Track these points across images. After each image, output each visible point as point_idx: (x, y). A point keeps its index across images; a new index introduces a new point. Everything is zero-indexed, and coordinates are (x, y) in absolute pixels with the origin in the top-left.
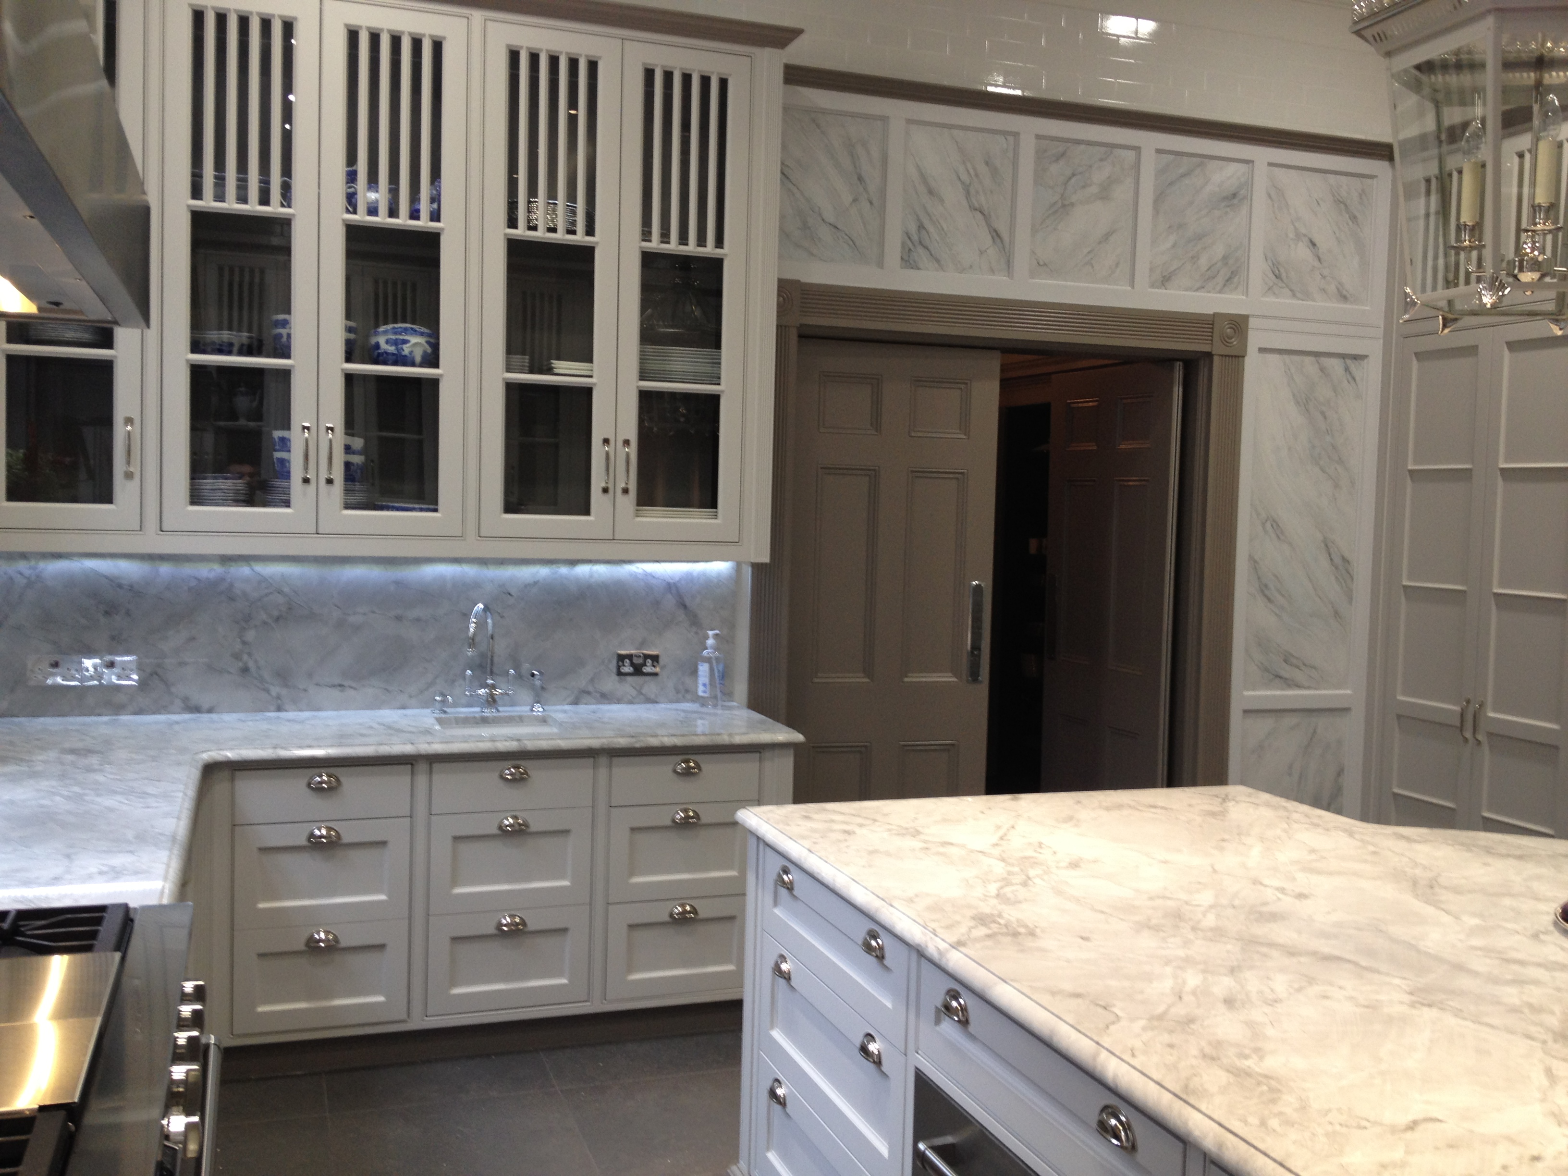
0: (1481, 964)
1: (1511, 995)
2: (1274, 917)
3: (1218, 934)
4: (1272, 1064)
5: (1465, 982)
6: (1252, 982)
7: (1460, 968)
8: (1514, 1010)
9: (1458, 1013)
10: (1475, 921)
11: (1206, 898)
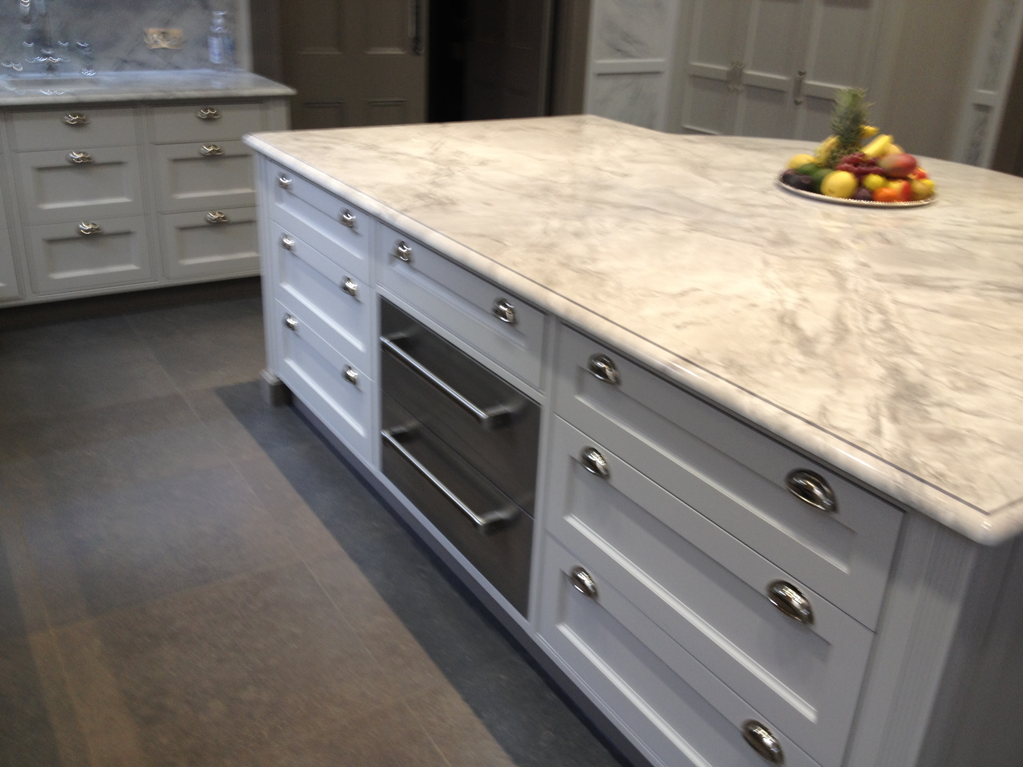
0: (731, 208)
1: (746, 223)
2: (608, 188)
3: (573, 198)
4: (602, 266)
5: (720, 217)
6: (592, 224)
7: (718, 210)
8: (748, 230)
9: (715, 234)
10: (728, 185)
11: (565, 179)
